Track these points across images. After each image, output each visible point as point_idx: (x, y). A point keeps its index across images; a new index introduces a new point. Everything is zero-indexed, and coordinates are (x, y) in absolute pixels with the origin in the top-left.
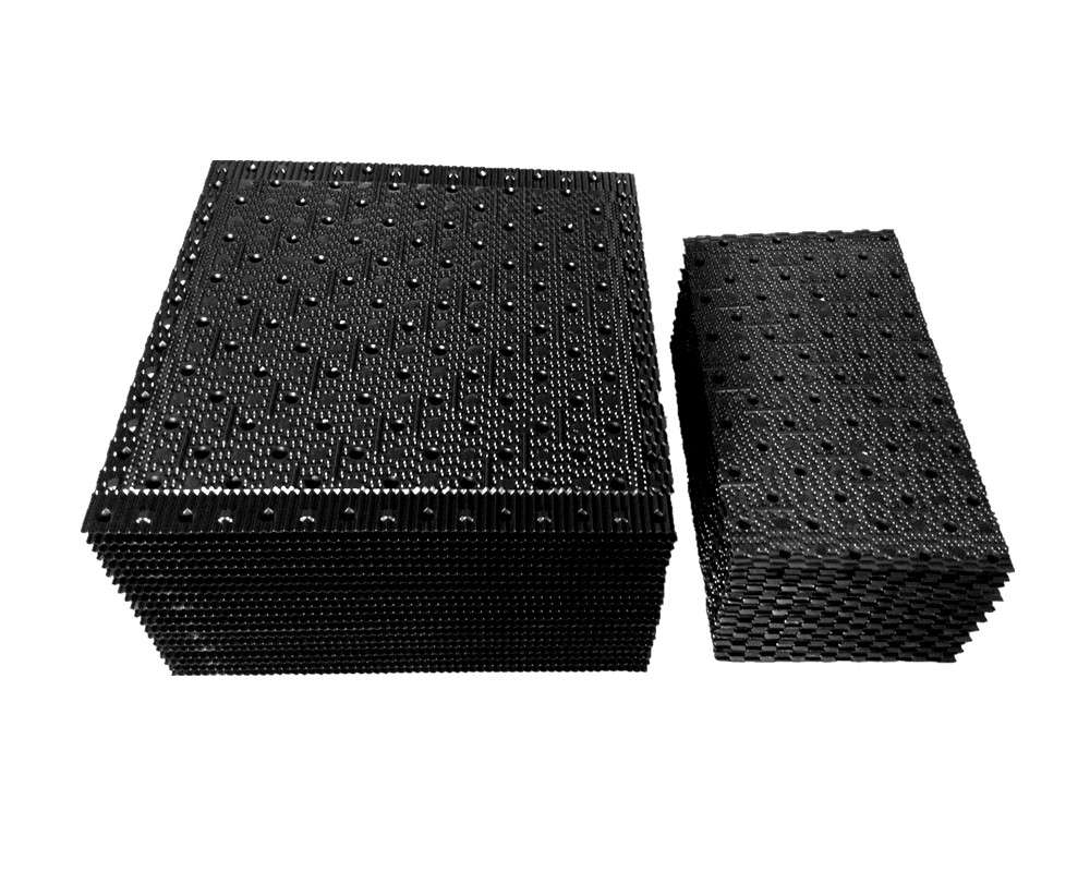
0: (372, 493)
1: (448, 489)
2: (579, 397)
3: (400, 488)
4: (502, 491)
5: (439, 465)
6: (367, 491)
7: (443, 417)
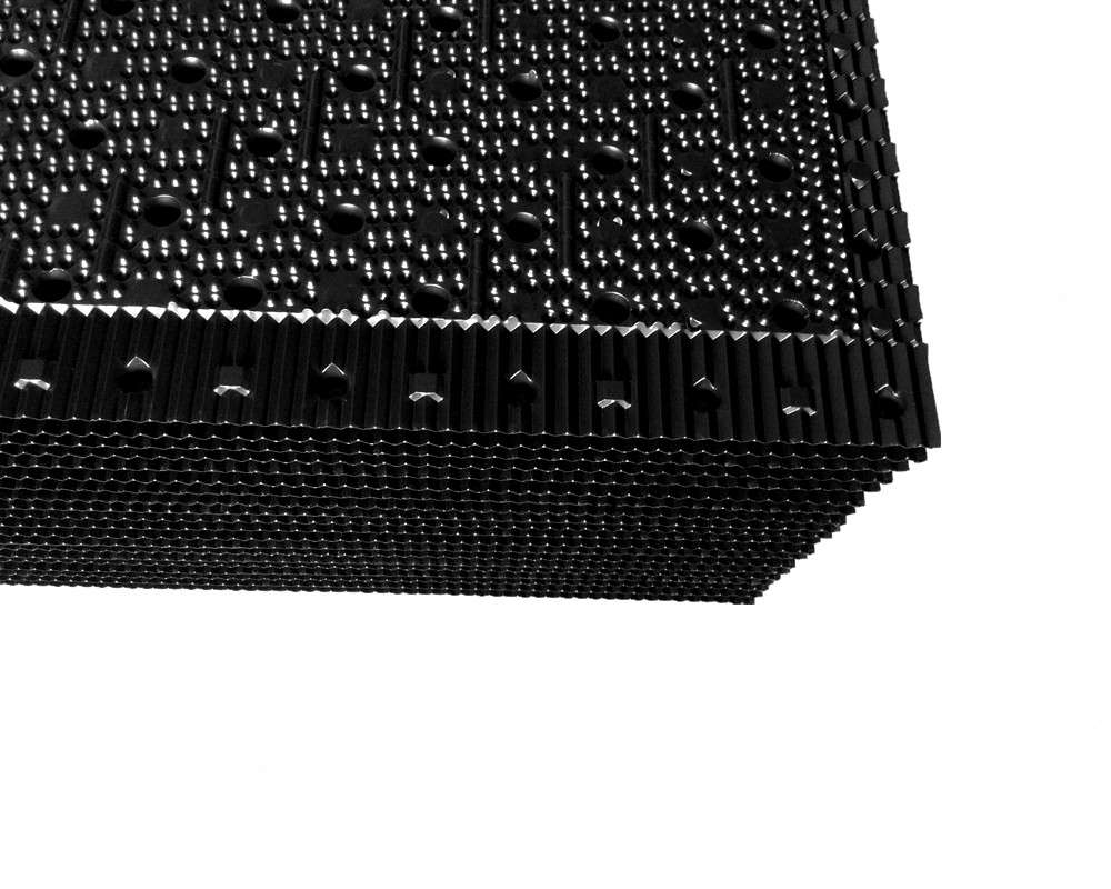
0: (193, 316)
1: (382, 315)
2: (694, 86)
3: (265, 309)
4: (512, 324)
5: (363, 251)
6: (183, 313)
7: (371, 122)
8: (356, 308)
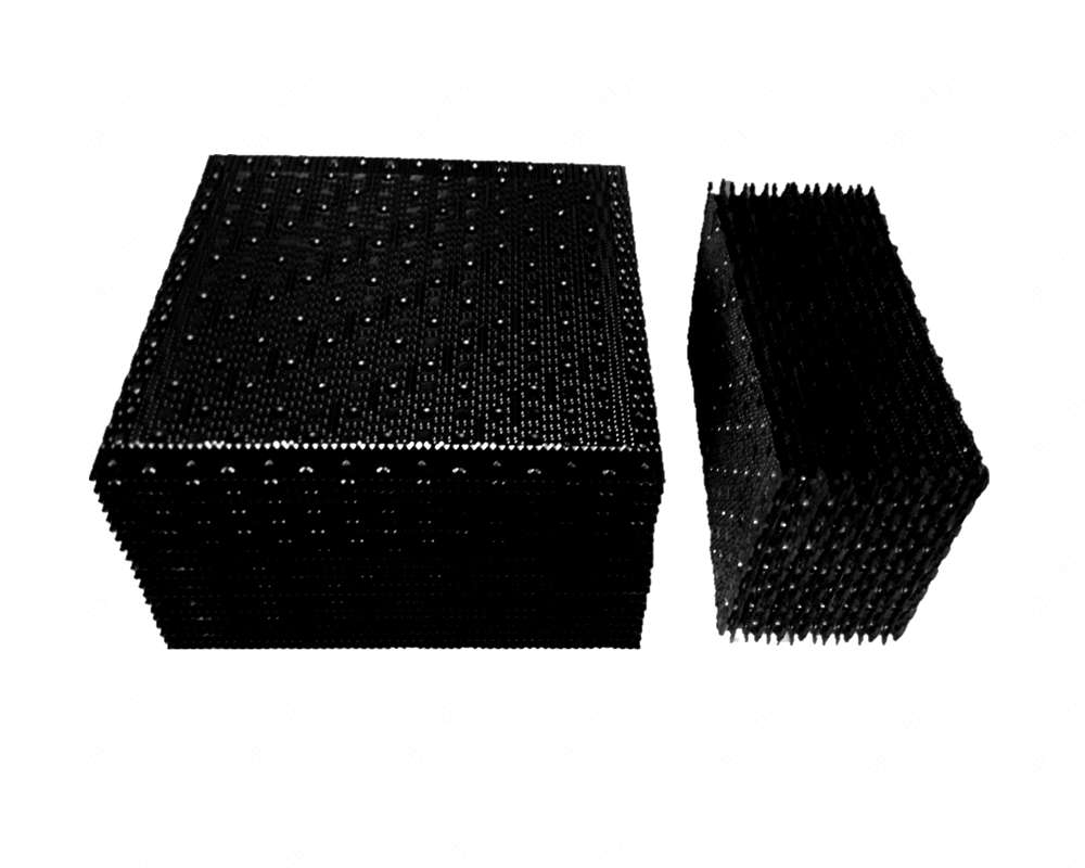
1: (441, 443)
2: (568, 364)
3: (395, 444)
5: (433, 423)
6: (363, 446)
7: (436, 381)
8: (431, 442)
